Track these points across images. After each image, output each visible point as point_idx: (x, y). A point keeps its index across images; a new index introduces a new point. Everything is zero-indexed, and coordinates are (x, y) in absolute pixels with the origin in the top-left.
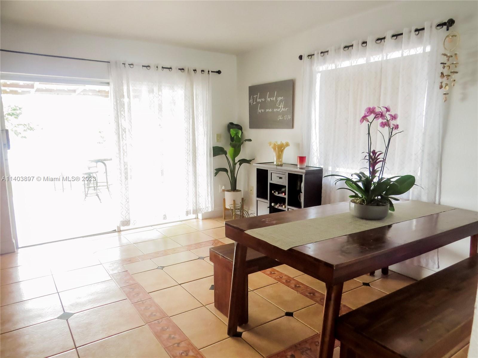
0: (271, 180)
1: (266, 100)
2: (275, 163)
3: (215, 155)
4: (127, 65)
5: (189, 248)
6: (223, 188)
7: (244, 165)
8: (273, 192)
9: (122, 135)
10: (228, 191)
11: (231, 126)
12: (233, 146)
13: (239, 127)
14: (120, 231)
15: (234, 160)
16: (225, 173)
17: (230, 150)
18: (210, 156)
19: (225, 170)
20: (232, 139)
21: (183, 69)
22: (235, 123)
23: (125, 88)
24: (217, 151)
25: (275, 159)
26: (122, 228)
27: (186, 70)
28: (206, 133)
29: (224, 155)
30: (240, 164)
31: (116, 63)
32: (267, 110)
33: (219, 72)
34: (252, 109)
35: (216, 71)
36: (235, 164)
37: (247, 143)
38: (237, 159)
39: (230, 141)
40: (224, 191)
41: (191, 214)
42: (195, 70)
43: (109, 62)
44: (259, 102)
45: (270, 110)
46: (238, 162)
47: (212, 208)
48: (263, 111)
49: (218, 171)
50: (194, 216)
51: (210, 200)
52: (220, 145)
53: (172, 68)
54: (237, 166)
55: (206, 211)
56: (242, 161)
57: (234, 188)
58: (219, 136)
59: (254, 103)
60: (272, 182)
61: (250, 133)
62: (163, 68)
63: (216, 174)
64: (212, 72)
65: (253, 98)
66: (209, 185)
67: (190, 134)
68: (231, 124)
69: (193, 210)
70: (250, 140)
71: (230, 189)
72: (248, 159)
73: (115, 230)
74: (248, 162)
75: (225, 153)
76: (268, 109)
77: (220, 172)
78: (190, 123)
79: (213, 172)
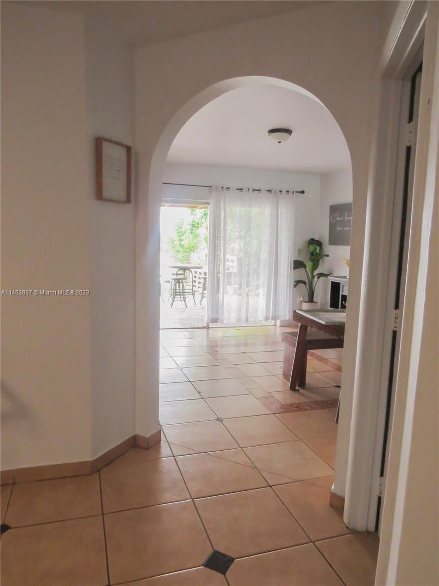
0: (343, 291)
1: (344, 218)
2: (348, 277)
3: (295, 268)
4: (225, 189)
5: (266, 344)
6: (301, 299)
7: (321, 278)
8: (344, 303)
9: (218, 246)
10: (306, 302)
11: (312, 242)
12: (312, 261)
13: (319, 244)
14: (208, 328)
15: (312, 273)
16: (303, 285)
17: (309, 265)
18: (291, 269)
19: (304, 282)
20: (312, 254)
21: (270, 191)
22: (316, 238)
23: (222, 206)
24: (298, 265)
25: (348, 273)
26: (211, 325)
27: (273, 192)
28: (288, 247)
29: (303, 269)
30: (318, 278)
31: (216, 187)
32: (345, 228)
33: (303, 192)
34: (332, 226)
35: (300, 191)
36: (313, 277)
37: (326, 258)
38: (316, 272)
39: (310, 256)
40: (301, 302)
41: (269, 320)
42: (281, 191)
43: (211, 187)
44: (338, 221)
45: (348, 229)
46: (317, 275)
47: (289, 317)
48: (341, 228)
49: (298, 283)
50: (273, 322)
51: (288, 309)
52: (301, 259)
53: (261, 190)
54: (316, 278)
55: (283, 319)
56: (321, 275)
57: (311, 300)
58: (300, 251)
59: (334, 221)
60: (343, 294)
61: (329, 249)
62: (253, 190)
63: (295, 286)
64: (296, 192)
65: (333, 217)
66: (288, 294)
67: (273, 248)
68: (313, 240)
69: (272, 316)
70: (328, 256)
71: (308, 300)
72: (326, 273)
73: (205, 327)
74: (326, 275)
75: (305, 267)
76: (347, 227)
77: (300, 284)
78: (274, 238)
79: (293, 284)
